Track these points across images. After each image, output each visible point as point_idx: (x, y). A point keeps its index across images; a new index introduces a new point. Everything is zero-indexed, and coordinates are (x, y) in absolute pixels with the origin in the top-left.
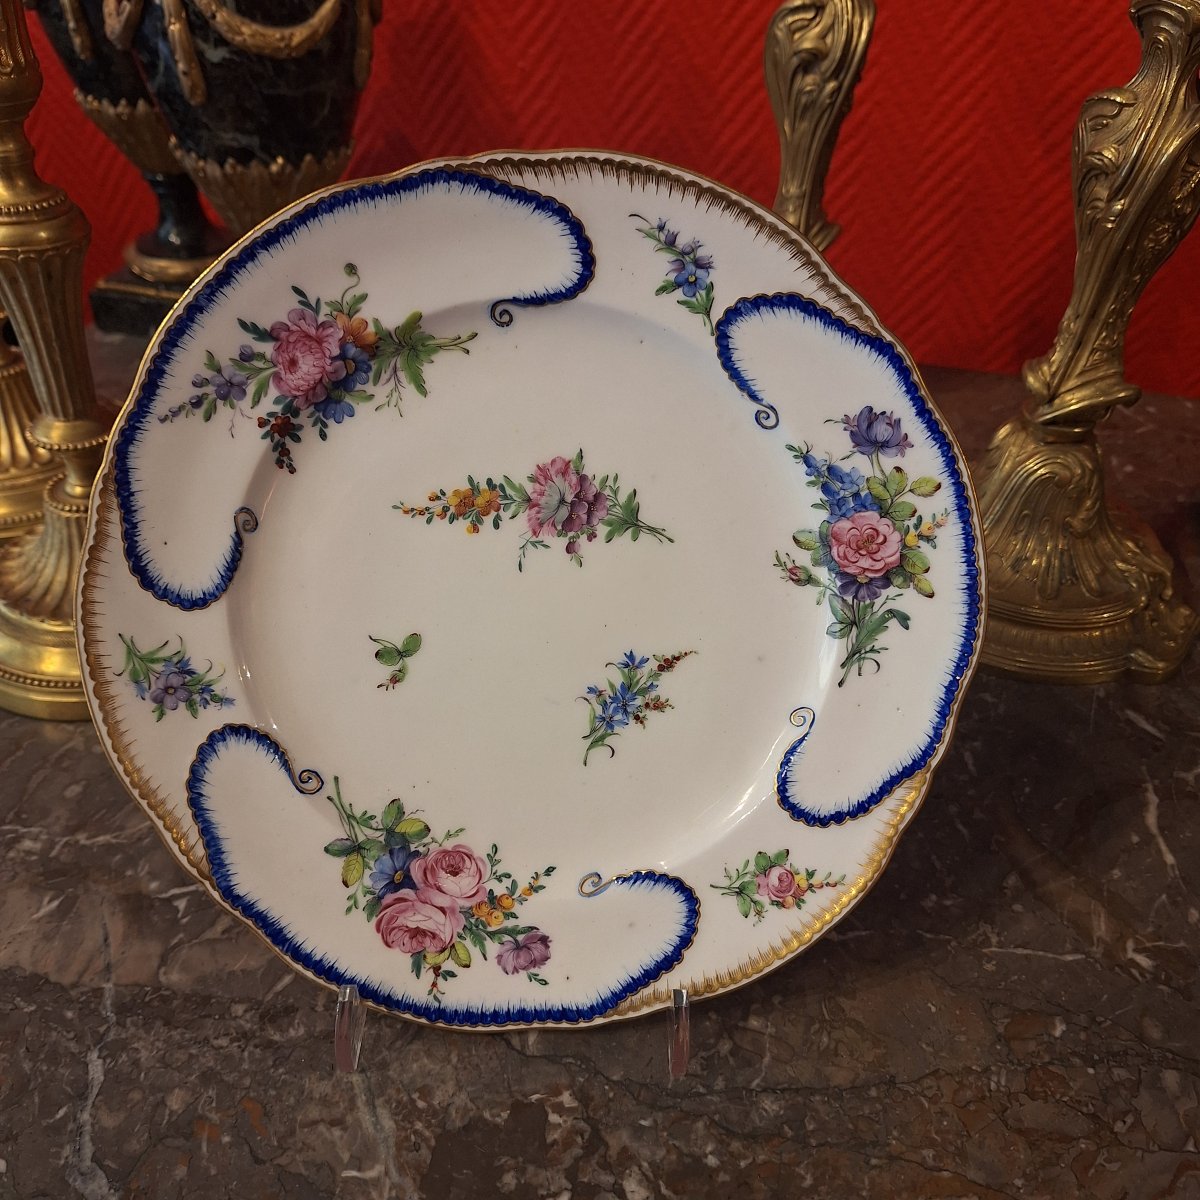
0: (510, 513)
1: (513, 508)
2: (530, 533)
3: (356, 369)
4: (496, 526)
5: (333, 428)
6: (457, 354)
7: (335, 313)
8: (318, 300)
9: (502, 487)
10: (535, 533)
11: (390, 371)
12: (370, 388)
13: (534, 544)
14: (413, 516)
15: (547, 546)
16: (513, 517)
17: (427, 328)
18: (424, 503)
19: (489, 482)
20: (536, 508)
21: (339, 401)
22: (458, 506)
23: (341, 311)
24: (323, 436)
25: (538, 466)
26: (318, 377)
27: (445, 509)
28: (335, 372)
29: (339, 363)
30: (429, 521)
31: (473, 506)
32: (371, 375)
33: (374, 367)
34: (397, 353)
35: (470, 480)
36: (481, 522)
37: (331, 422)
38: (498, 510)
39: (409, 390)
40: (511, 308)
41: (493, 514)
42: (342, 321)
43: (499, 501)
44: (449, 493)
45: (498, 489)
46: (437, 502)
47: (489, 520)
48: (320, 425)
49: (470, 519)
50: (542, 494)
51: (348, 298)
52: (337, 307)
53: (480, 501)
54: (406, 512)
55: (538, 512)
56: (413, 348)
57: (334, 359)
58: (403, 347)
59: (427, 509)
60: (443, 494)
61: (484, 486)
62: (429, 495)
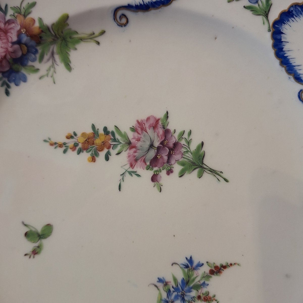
0: (116, 151)
1: (119, 148)
2: (128, 166)
3: (28, 51)
4: (107, 158)
5: (14, 89)
6: (91, 45)
7: (16, 14)
8: (6, 6)
9: (113, 133)
10: (132, 166)
11: (49, 54)
12: (37, 64)
13: (130, 173)
14: (55, 148)
15: (138, 175)
16: (118, 154)
17: (73, 26)
18: (62, 139)
19: (105, 129)
20: (134, 149)
21: (17, 72)
22: (84, 143)
23: (20, 13)
24: (7, 93)
25: (138, 121)
26: (3, 54)
27: (76, 145)
28: (14, 52)
29: (16, 46)
30: (65, 152)
31: (93, 144)
32: (38, 56)
33: (40, 51)
34: (54, 42)
35: (93, 127)
36: (97, 155)
37: (12, 85)
38: (109, 148)
39: (61, 67)
40: (128, 13)
41: (106, 151)
42: (20, 19)
43: (110, 142)
44: (79, 134)
45: (110, 134)
46: (71, 140)
47: (102, 154)
48: (5, 87)
49: (91, 153)
50: (138, 140)
51: (25, 5)
52: (18, 10)
53: (98, 141)
54: (52, 145)
55: (135, 152)
56: (64, 39)
57: (14, 43)
58: (58, 38)
59: (65, 144)
60: (75, 134)
61: (101, 132)
62: (67, 134)
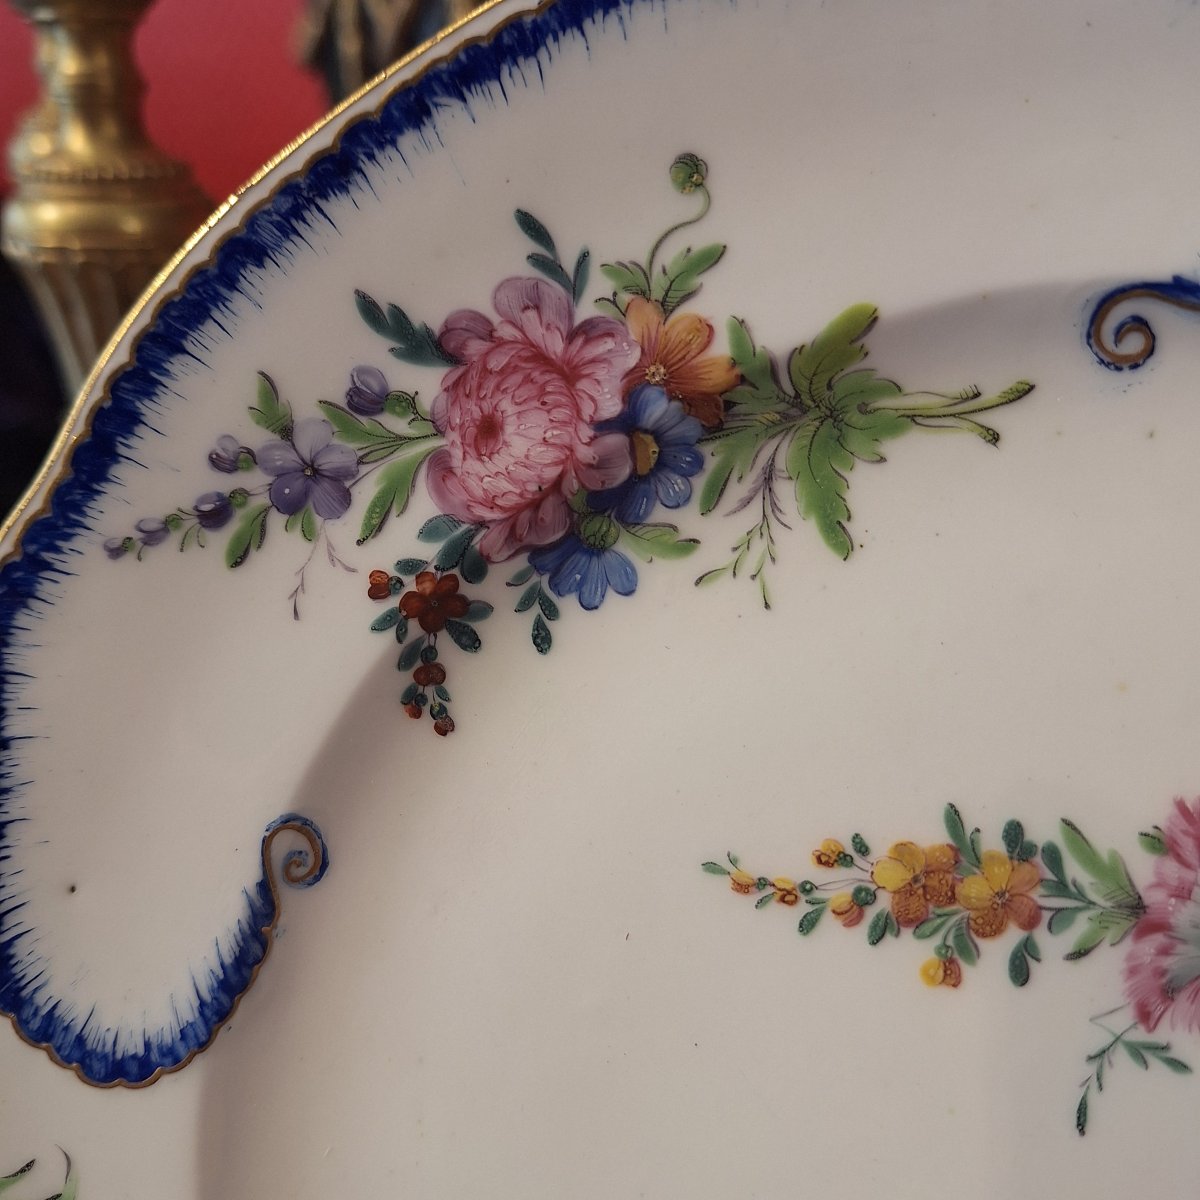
0: (1071, 937)
1: (1080, 928)
2: (1124, 1020)
3: (661, 464)
4: (1020, 972)
5: (571, 620)
6: (958, 444)
7: (625, 298)
8: (584, 257)
9: (1053, 856)
10: (1145, 1016)
11: (753, 477)
12: (689, 521)
13: (1138, 1052)
14: (761, 903)
15: (1179, 1066)
16: (1078, 954)
17: (883, 359)
18: (797, 867)
19: (1014, 833)
20: (1158, 939)
21: (598, 549)
22: (905, 892)
23: (644, 294)
24: (542, 640)
25: (1181, 806)
26: (552, 473)
27: (863, 898)
28: (601, 464)
29: (615, 440)
30: (807, 925)
31: (952, 899)
32: (700, 483)
33: (711, 463)
34: (784, 424)
35: (953, 818)
36: (970, 953)
37: (568, 605)
38: (1030, 923)
39: (801, 536)
40: (1159, 314)
41: (1013, 936)
42: (641, 321)
43: (1038, 896)
44: (880, 848)
45: (1038, 859)
46: (840, 873)
47: (997, 952)
48: (536, 610)
49: (937, 940)
50: (1183, 893)
51: (670, 255)
52: (635, 280)
53: (975, 889)
54: (742, 888)
55: (1165, 951)
56: (834, 415)
57: (603, 427)
58: (805, 411)
59: (807, 888)
60: (862, 848)
61: (993, 843)
62: (819, 846)
